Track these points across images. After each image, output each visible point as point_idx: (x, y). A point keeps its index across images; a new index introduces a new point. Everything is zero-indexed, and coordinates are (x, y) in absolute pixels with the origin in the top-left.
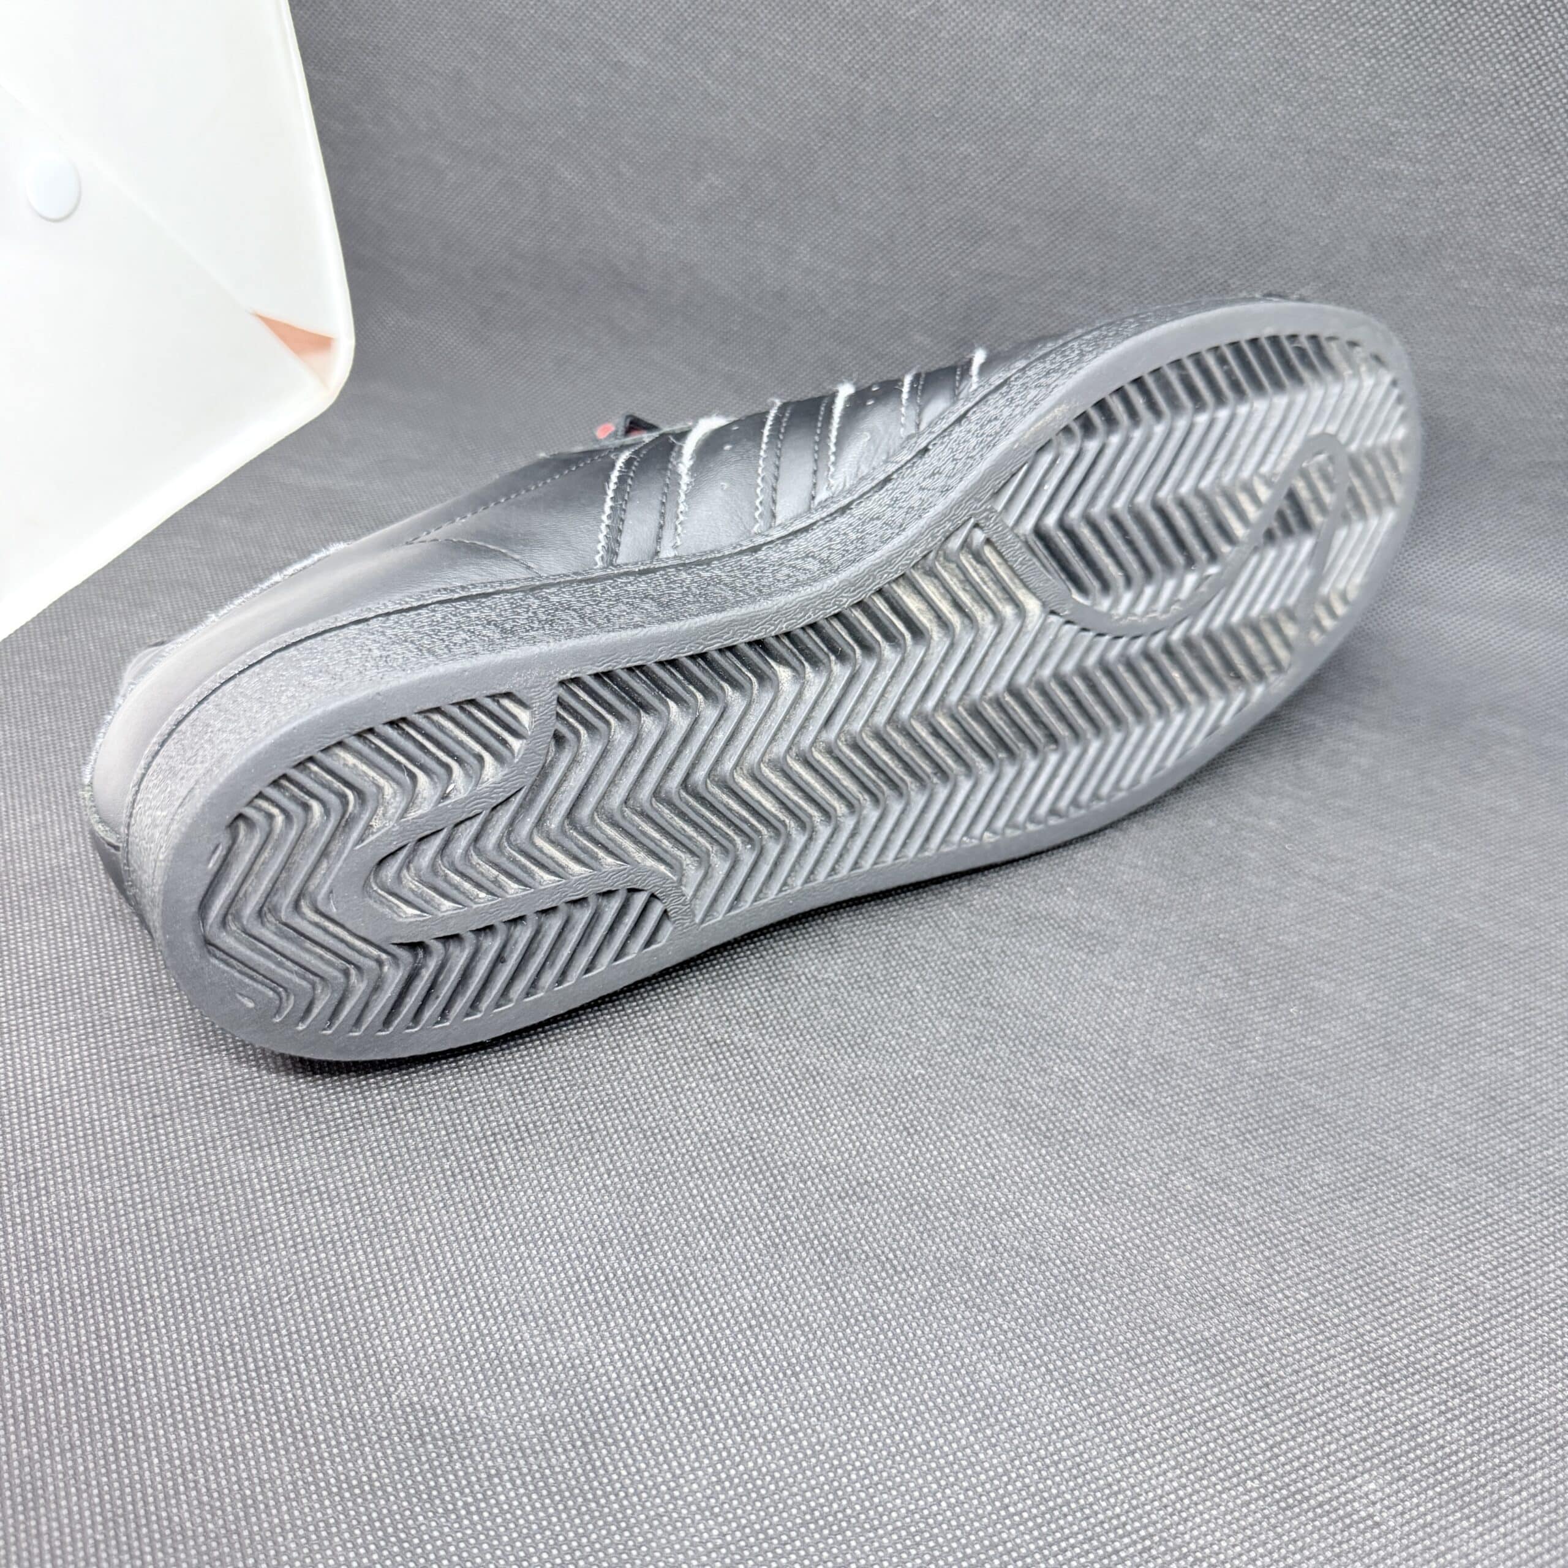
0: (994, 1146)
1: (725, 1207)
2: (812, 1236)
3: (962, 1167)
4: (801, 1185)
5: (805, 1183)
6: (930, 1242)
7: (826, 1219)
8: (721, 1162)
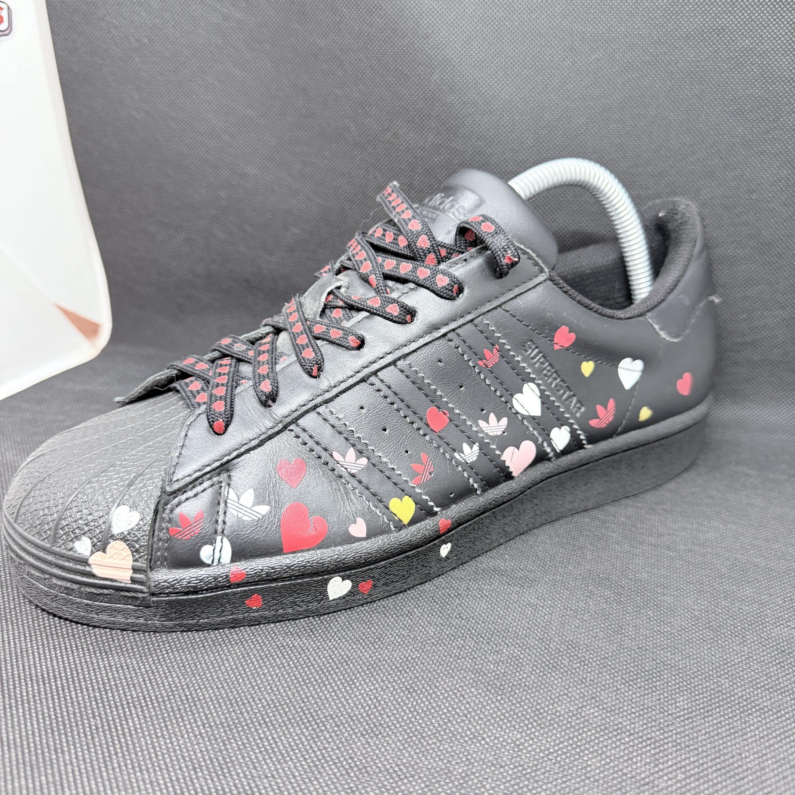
0: (466, 696)
1: (283, 744)
2: (342, 759)
3: (445, 711)
4: (336, 729)
5: (338, 726)
6: (423, 759)
7: (352, 749)
8: (281, 717)
